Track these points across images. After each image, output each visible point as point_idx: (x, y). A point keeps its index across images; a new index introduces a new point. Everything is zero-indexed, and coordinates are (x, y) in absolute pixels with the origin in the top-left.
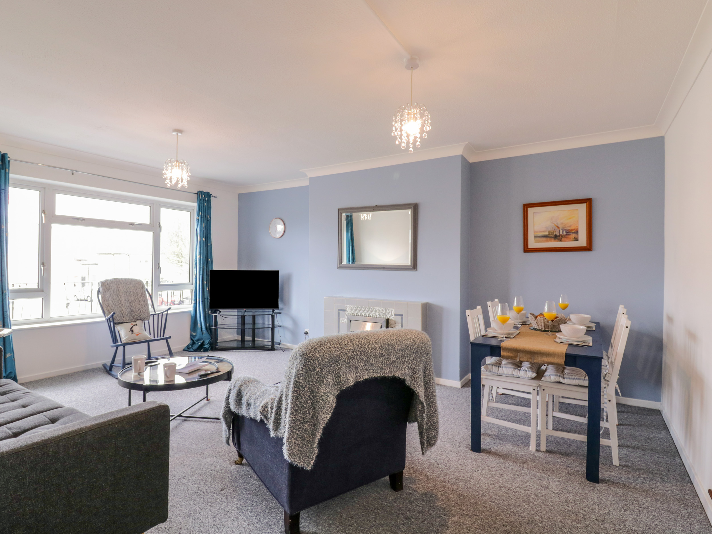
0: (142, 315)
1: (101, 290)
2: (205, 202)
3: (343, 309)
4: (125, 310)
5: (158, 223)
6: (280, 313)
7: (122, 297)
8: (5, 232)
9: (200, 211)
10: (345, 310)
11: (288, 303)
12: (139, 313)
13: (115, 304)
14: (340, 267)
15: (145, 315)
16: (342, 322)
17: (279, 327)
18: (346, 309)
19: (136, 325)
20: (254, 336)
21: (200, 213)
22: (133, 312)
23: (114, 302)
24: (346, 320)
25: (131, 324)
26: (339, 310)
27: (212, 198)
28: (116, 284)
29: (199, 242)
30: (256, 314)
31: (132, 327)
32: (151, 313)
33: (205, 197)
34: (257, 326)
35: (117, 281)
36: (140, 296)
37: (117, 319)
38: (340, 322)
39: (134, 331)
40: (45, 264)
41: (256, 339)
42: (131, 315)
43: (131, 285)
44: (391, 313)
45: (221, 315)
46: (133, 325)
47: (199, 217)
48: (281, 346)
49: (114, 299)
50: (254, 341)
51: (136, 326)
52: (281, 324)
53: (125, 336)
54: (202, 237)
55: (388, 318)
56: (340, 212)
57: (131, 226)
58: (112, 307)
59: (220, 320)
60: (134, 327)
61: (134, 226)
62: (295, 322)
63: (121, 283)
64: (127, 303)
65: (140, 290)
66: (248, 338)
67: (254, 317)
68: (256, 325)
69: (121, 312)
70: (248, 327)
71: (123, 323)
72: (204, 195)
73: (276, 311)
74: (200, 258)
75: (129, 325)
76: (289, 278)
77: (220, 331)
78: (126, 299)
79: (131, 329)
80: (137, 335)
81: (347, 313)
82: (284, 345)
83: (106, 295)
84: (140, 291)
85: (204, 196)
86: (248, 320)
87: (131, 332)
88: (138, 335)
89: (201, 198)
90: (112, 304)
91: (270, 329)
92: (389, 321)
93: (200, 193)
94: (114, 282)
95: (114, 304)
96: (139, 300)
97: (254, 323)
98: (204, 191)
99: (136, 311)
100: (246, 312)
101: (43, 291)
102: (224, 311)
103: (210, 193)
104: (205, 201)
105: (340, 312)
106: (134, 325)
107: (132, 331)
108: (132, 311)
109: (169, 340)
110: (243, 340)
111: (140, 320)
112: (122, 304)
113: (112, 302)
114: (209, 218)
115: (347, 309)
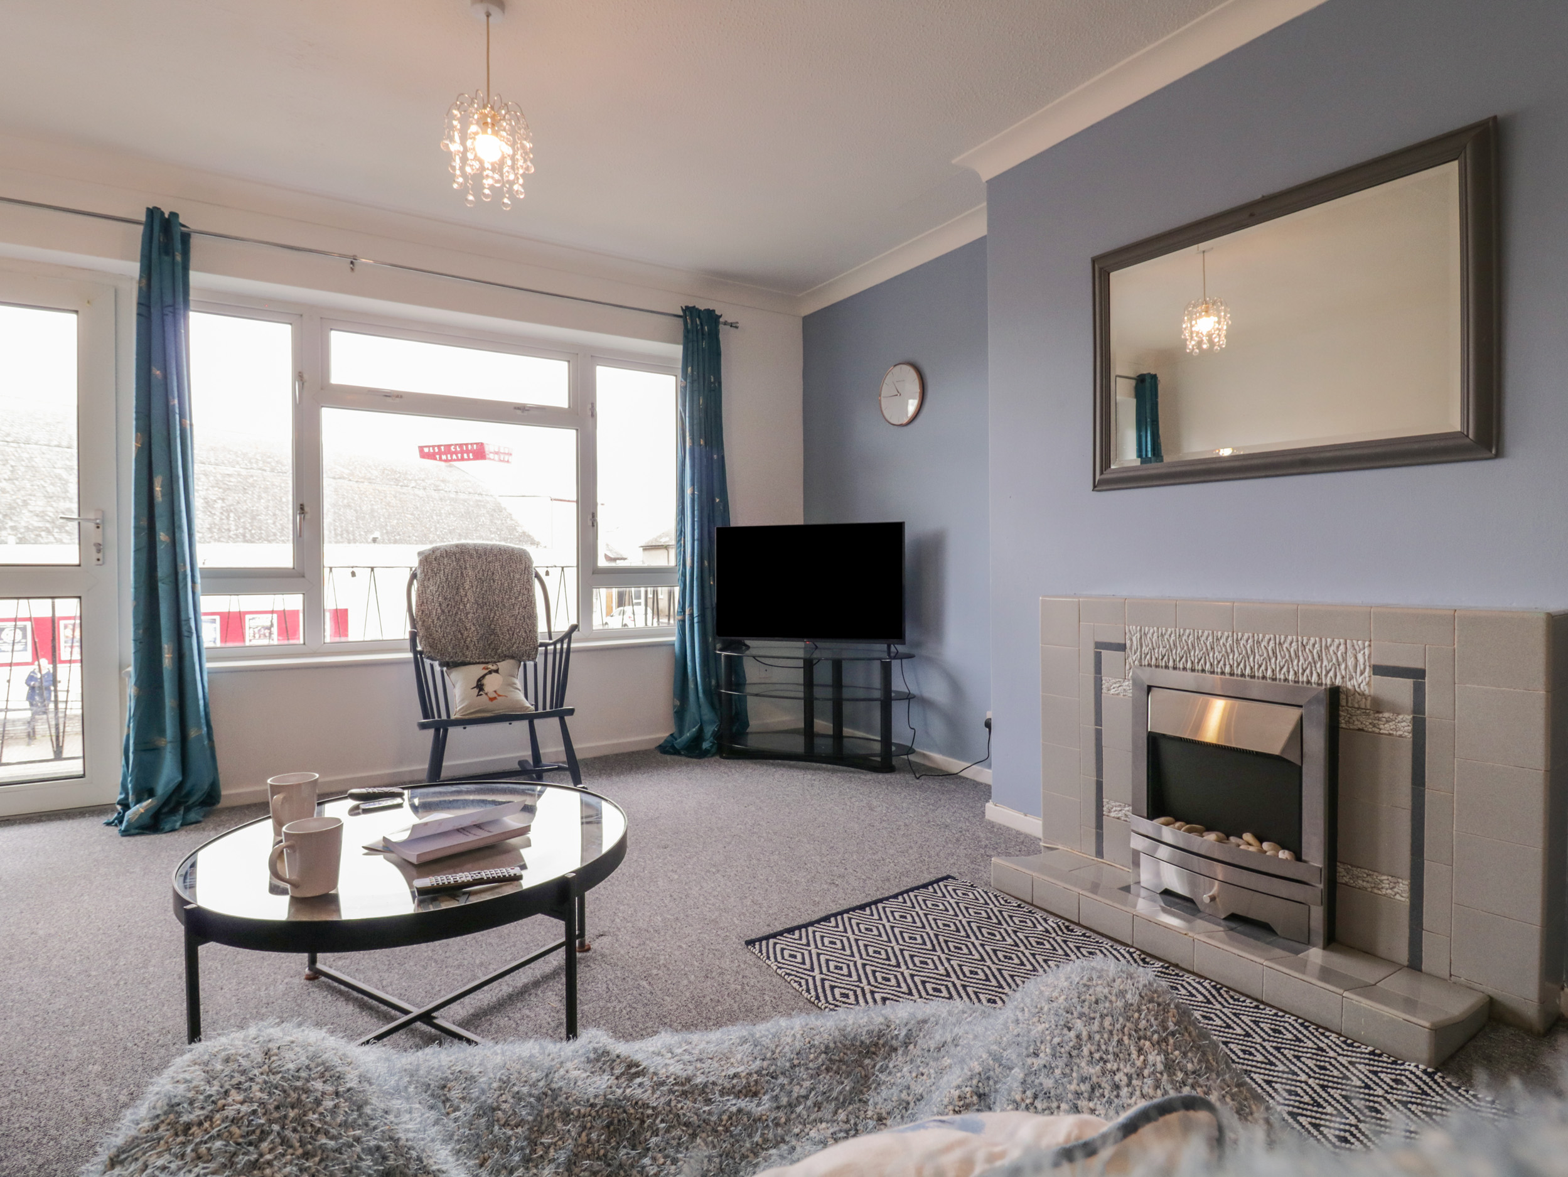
0: (515, 646)
1: (419, 572)
2: (703, 339)
3: (1117, 639)
4: (473, 628)
5: (590, 406)
6: (910, 656)
7: (469, 593)
8: (177, 417)
9: (689, 364)
10: (1122, 647)
11: (933, 627)
12: (510, 640)
13: (446, 611)
14: (1103, 482)
15: (523, 644)
16: (1112, 691)
17: (909, 697)
18: (1128, 643)
19: (497, 671)
20: (838, 722)
21: (689, 369)
22: (496, 634)
23: (444, 605)
24: (1127, 684)
25: (484, 668)
26: (1100, 646)
27: (722, 328)
28: (458, 560)
29: (690, 449)
30: (845, 655)
31: (483, 677)
32: (540, 641)
33: (701, 324)
34: (847, 693)
35: (462, 552)
36: (516, 595)
37: (449, 653)
38: (1104, 691)
39: (487, 688)
40: (306, 509)
41: (847, 731)
42: (490, 645)
43: (497, 564)
44: (1351, 662)
45: (754, 657)
46: (486, 671)
47: (686, 380)
48: (912, 758)
49: (445, 599)
50: (838, 736)
51: (494, 674)
52: (914, 690)
53: (463, 700)
54: (696, 438)
55: (1338, 682)
56: (1101, 269)
57: (519, 412)
58: (438, 619)
59: (752, 672)
60: (487, 677)
61: (526, 413)
62: (956, 687)
63: (471, 556)
64: (480, 611)
65: (517, 576)
66: (822, 725)
67: (837, 665)
68: (844, 690)
69: (462, 634)
70: (823, 693)
71: (464, 664)
72: (699, 318)
73: (901, 648)
74: (693, 494)
75: (477, 671)
76: (934, 547)
77: (752, 703)
78: (480, 601)
79: (479, 680)
80: (492, 699)
81: (1133, 658)
82: (924, 756)
83: (428, 587)
84: (519, 579)
85: (698, 322)
86: (823, 674)
87: (476, 691)
88: (495, 698)
89: (689, 326)
90: (439, 611)
91: (878, 703)
92: (1343, 696)
93: (690, 312)
94: (455, 554)
95: (443, 611)
96: (513, 605)
97: (838, 683)
98: (702, 308)
99: (503, 634)
100: (817, 651)
101: (303, 577)
102: (757, 646)
103: (718, 313)
104: (703, 334)
105: (1105, 654)
106: (490, 672)
107: (480, 686)
108: (493, 632)
109: (567, 719)
110: (809, 731)
111: (512, 657)
112: (467, 613)
113: (440, 605)
114: (714, 383)
115: (1133, 642)
